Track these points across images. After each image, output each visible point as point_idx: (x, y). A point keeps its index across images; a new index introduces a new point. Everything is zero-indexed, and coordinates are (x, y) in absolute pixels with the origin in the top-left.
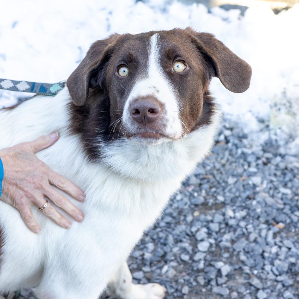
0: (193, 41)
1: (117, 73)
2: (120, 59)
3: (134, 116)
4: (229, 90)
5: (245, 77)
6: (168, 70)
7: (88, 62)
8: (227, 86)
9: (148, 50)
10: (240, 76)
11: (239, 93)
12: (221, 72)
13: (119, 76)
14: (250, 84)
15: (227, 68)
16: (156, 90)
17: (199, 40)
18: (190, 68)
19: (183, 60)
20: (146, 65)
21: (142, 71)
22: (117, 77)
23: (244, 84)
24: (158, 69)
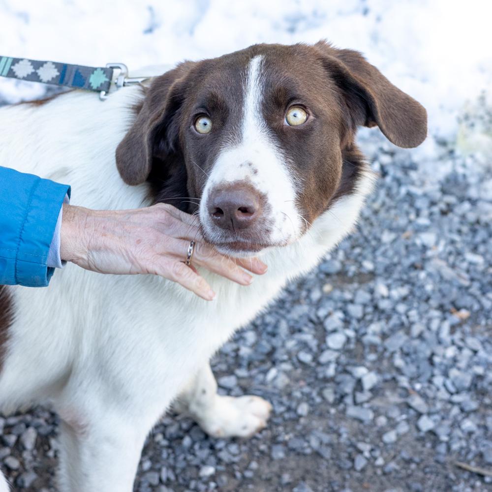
3: (215, 217)
5: (419, 119)
8: (392, 136)
9: (244, 87)
11: (411, 147)
12: (381, 112)
16: (253, 169)
17: (342, 63)
18: (316, 116)
19: (303, 104)
20: (240, 116)
21: (233, 129)
22: (192, 133)
23: (419, 131)
24: (258, 124)
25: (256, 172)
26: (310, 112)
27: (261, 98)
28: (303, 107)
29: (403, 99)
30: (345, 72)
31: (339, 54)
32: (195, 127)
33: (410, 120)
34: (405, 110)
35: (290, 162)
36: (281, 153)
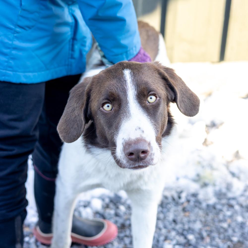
0: (160, 74)
1: (101, 108)
2: (103, 97)
3: (129, 157)
4: (183, 113)
5: (196, 104)
6: (144, 105)
7: (75, 105)
8: (182, 110)
9: (126, 87)
10: (192, 103)
11: (190, 116)
12: (179, 99)
13: (104, 111)
14: (199, 109)
15: (183, 97)
16: (142, 131)
17: (166, 74)
18: (160, 98)
19: (155, 93)
20: (127, 103)
21: (125, 110)
22: (102, 111)
23: (195, 109)
24: (136, 106)
25: (143, 132)
26: (157, 96)
27: (136, 92)
28: (154, 95)
29: (190, 94)
30: (167, 78)
31: (165, 70)
32: (103, 109)
33: (192, 104)
34: (190, 99)
35: (152, 122)
36: (149, 118)
